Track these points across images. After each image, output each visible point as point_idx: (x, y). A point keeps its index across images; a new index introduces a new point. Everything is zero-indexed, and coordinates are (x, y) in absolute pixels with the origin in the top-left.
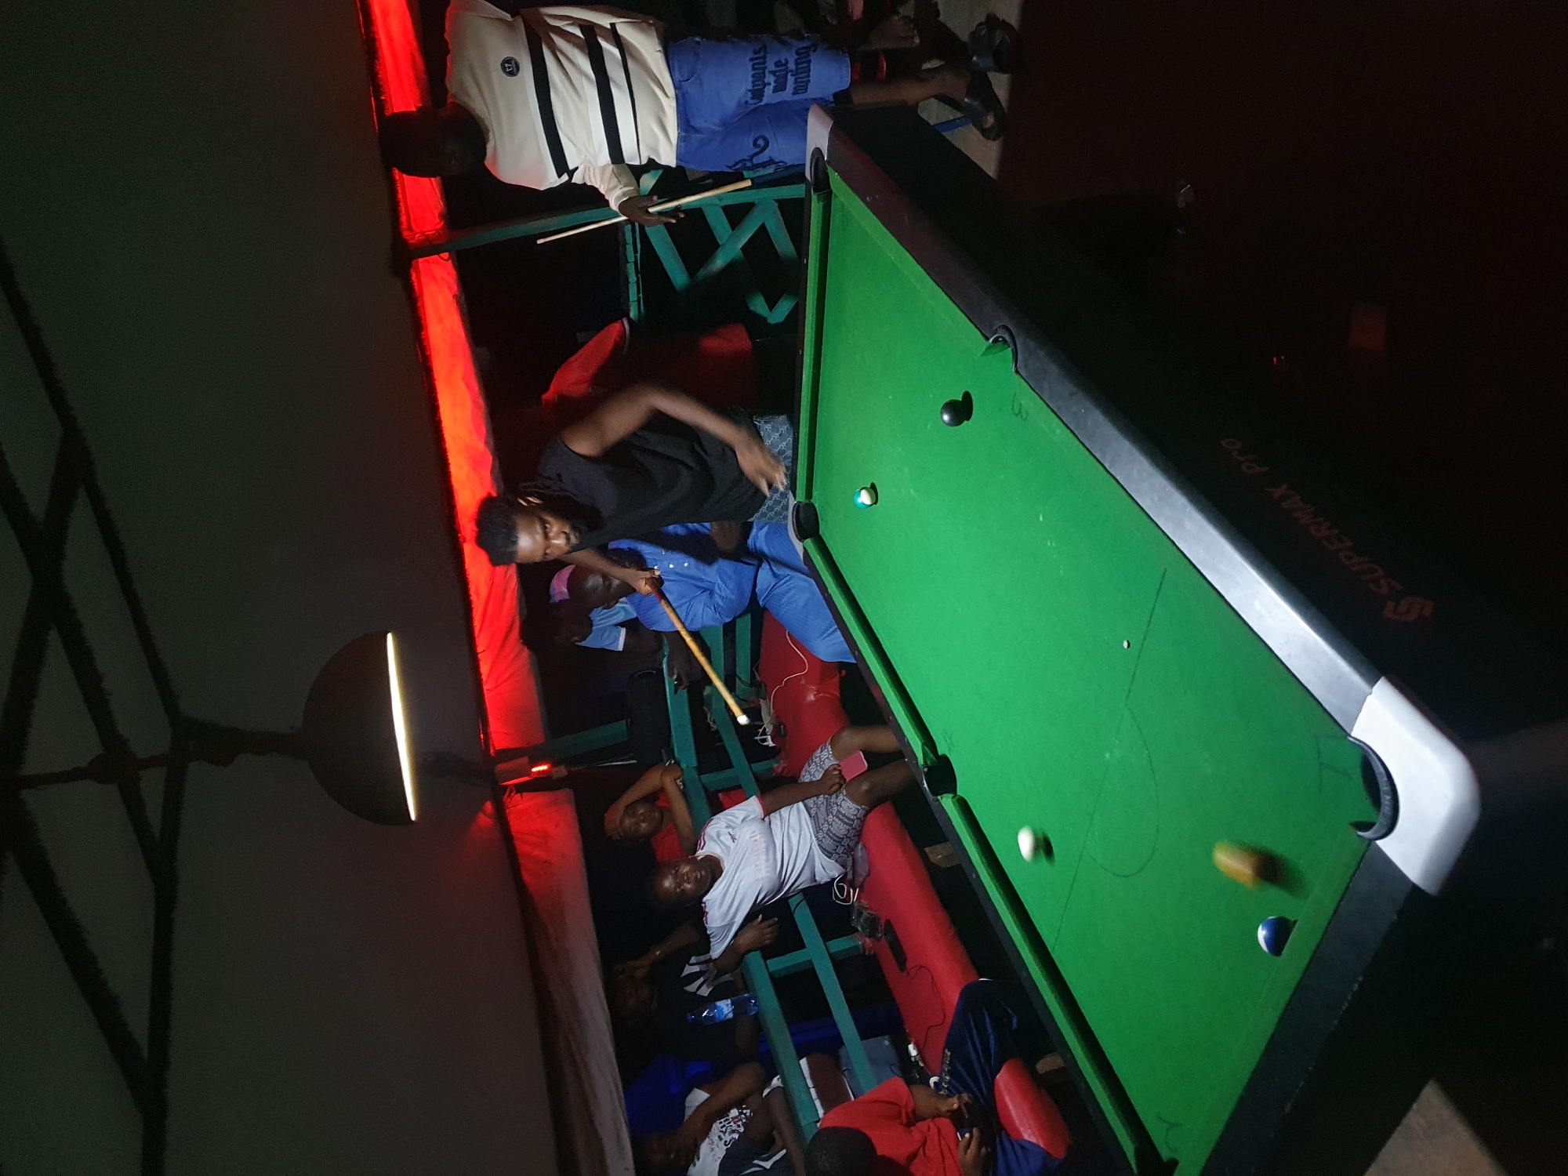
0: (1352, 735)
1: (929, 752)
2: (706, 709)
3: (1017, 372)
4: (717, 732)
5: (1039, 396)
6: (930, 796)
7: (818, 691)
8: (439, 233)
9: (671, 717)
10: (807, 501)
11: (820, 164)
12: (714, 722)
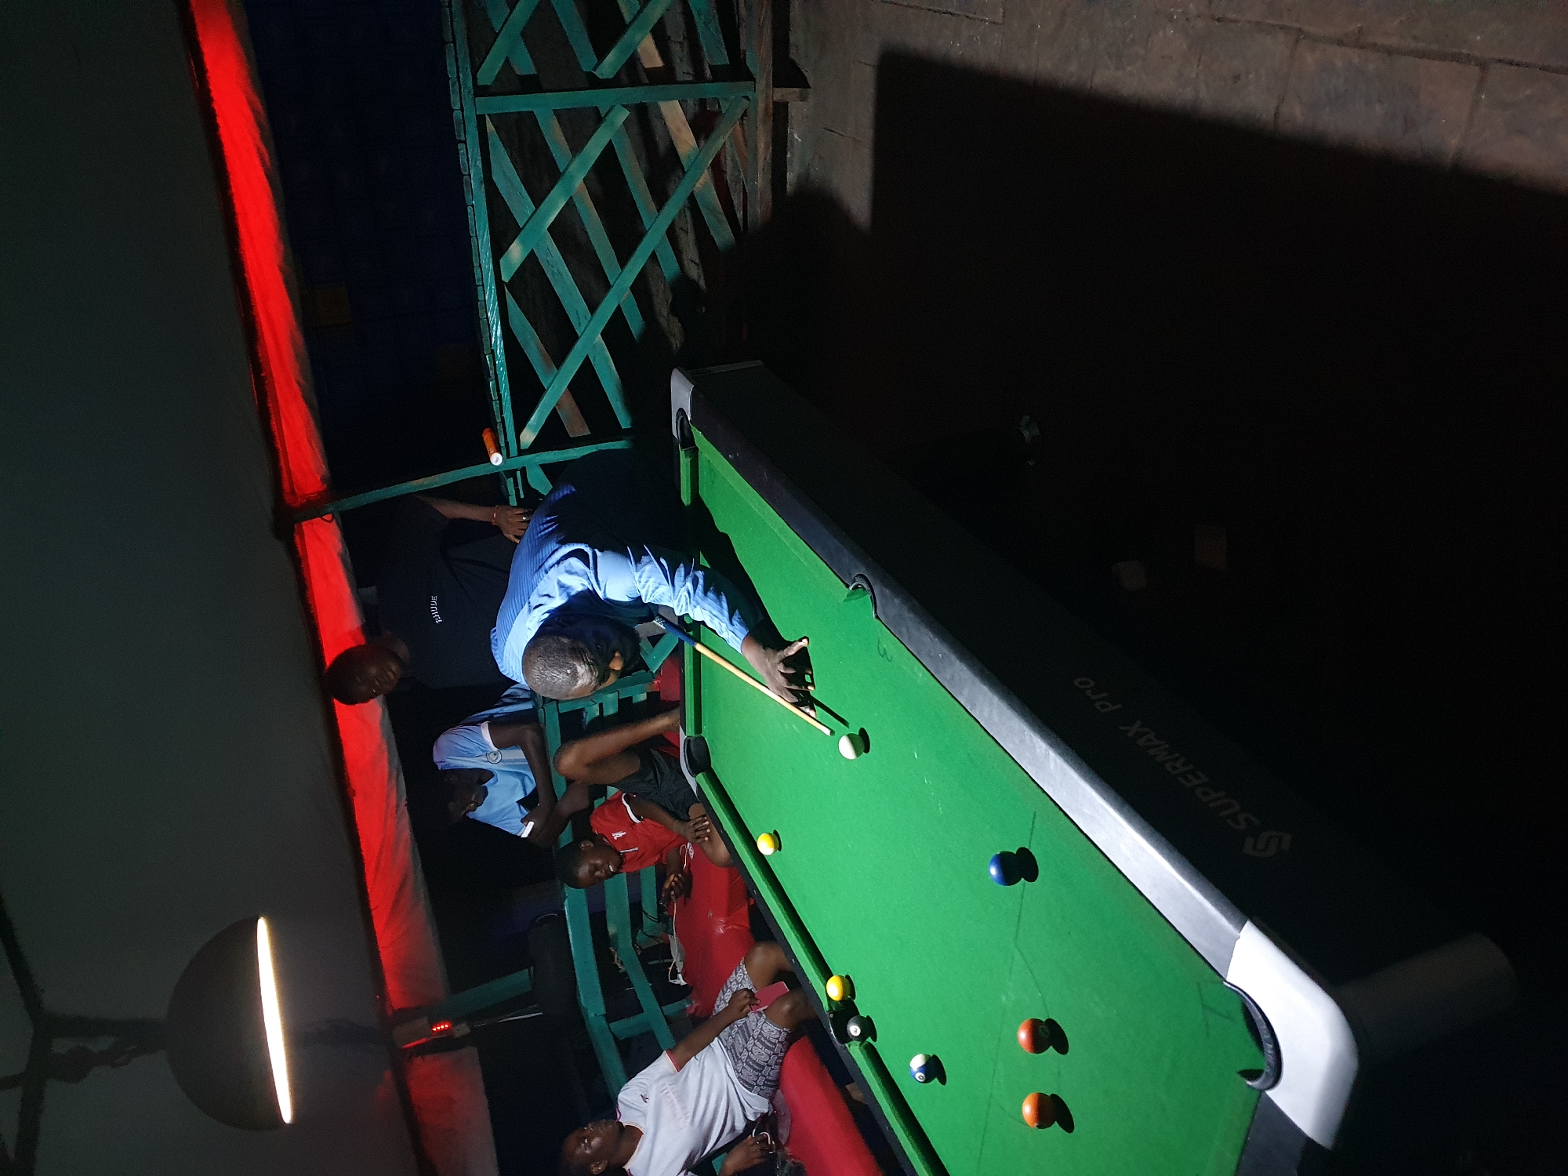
0: (1228, 979)
2: (613, 951)
3: (877, 617)
4: (625, 974)
5: (902, 642)
6: (838, 1044)
7: (727, 923)
8: (321, 495)
9: (575, 963)
10: (697, 736)
11: (685, 422)
12: (622, 963)
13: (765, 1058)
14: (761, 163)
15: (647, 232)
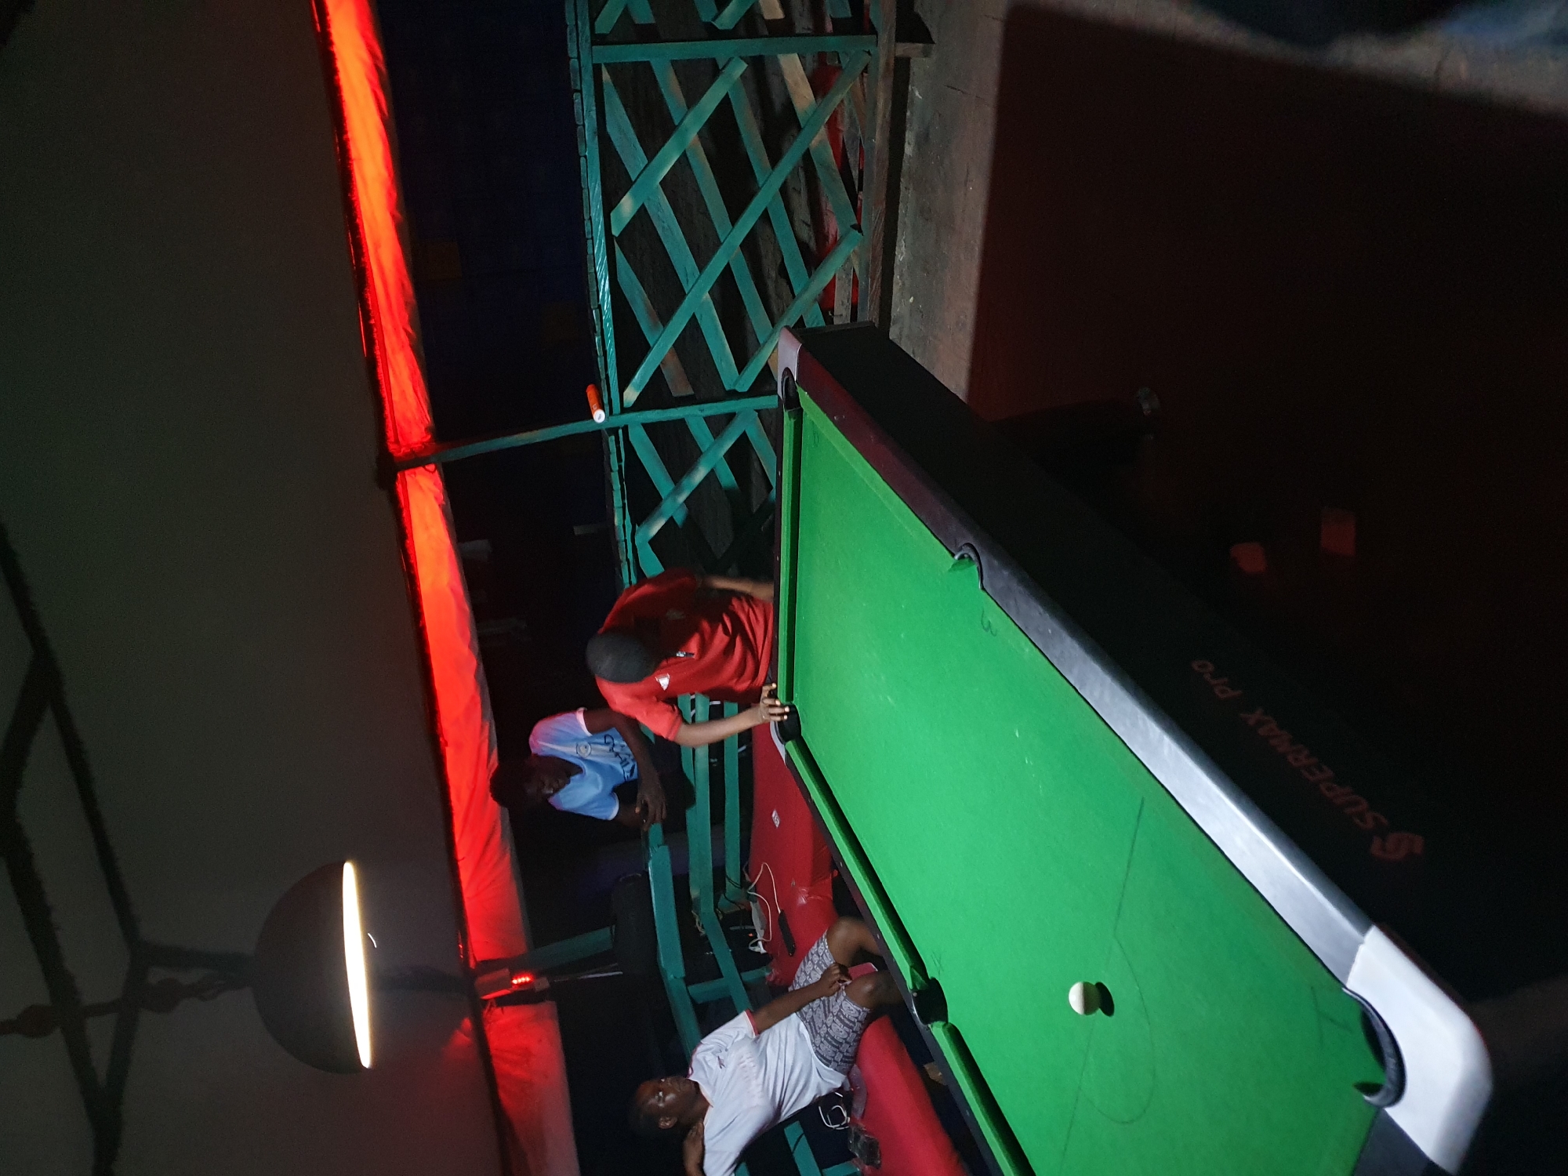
0: (1348, 986)
1: (919, 976)
2: (695, 914)
3: (982, 588)
4: (706, 937)
5: (1008, 615)
6: (920, 1023)
7: (810, 894)
8: (425, 447)
9: (657, 924)
11: (791, 382)
12: (703, 927)
13: (843, 1035)
14: (879, 120)
15: (759, 189)
